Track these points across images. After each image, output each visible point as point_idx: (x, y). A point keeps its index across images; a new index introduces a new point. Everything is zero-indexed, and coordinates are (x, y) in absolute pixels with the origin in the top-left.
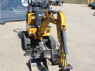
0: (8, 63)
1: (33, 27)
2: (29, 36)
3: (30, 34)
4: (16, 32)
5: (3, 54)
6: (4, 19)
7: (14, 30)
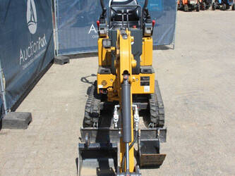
0: (37, 156)
1: (106, 72)
2: (98, 92)
3: (100, 89)
4: (87, 82)
5: (35, 134)
6: (67, 51)
7: (85, 78)
